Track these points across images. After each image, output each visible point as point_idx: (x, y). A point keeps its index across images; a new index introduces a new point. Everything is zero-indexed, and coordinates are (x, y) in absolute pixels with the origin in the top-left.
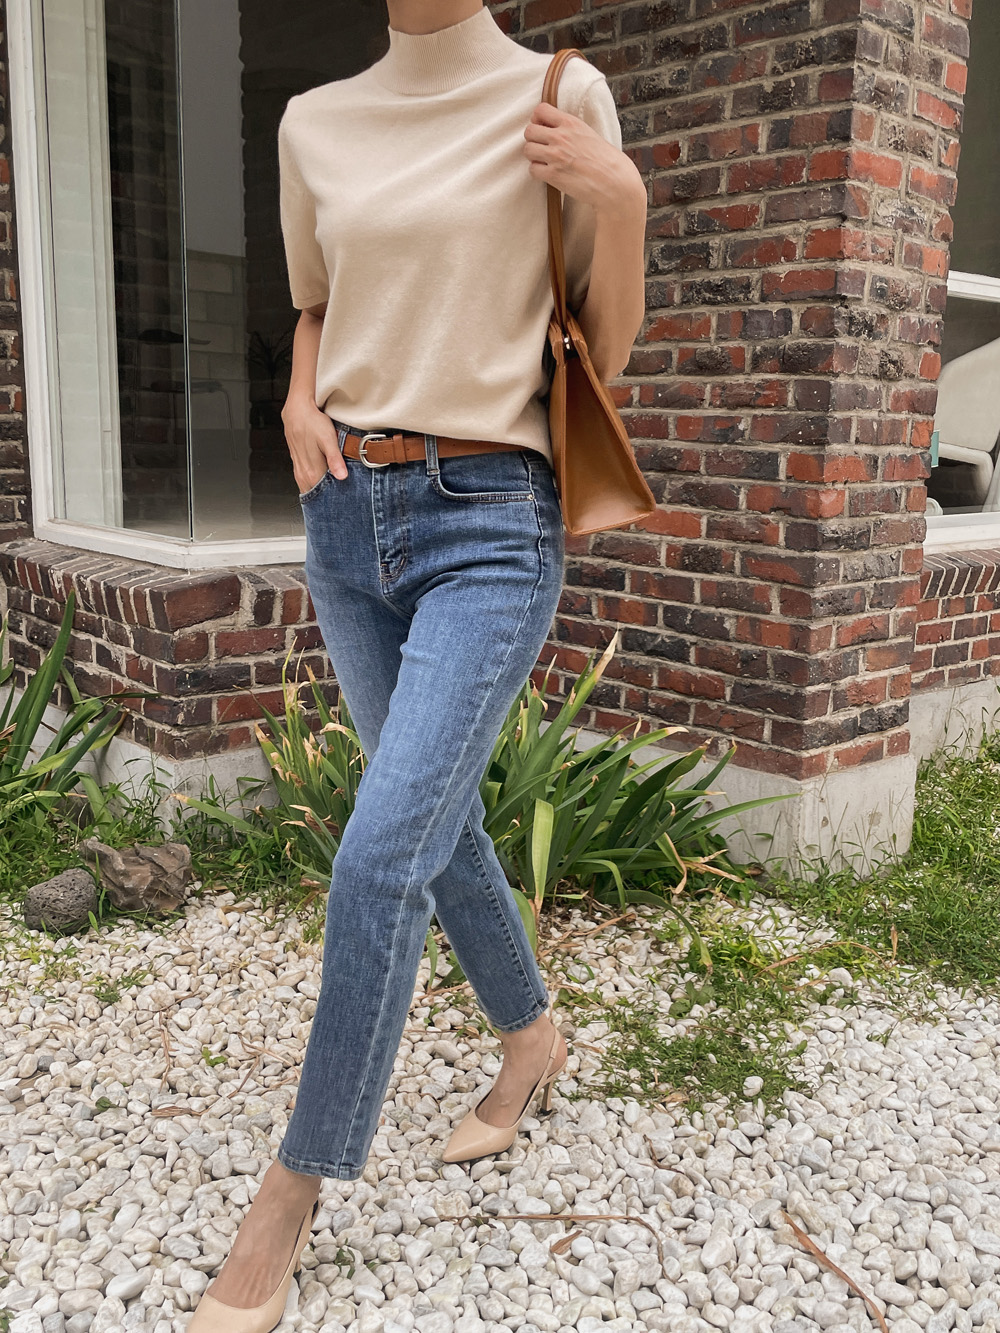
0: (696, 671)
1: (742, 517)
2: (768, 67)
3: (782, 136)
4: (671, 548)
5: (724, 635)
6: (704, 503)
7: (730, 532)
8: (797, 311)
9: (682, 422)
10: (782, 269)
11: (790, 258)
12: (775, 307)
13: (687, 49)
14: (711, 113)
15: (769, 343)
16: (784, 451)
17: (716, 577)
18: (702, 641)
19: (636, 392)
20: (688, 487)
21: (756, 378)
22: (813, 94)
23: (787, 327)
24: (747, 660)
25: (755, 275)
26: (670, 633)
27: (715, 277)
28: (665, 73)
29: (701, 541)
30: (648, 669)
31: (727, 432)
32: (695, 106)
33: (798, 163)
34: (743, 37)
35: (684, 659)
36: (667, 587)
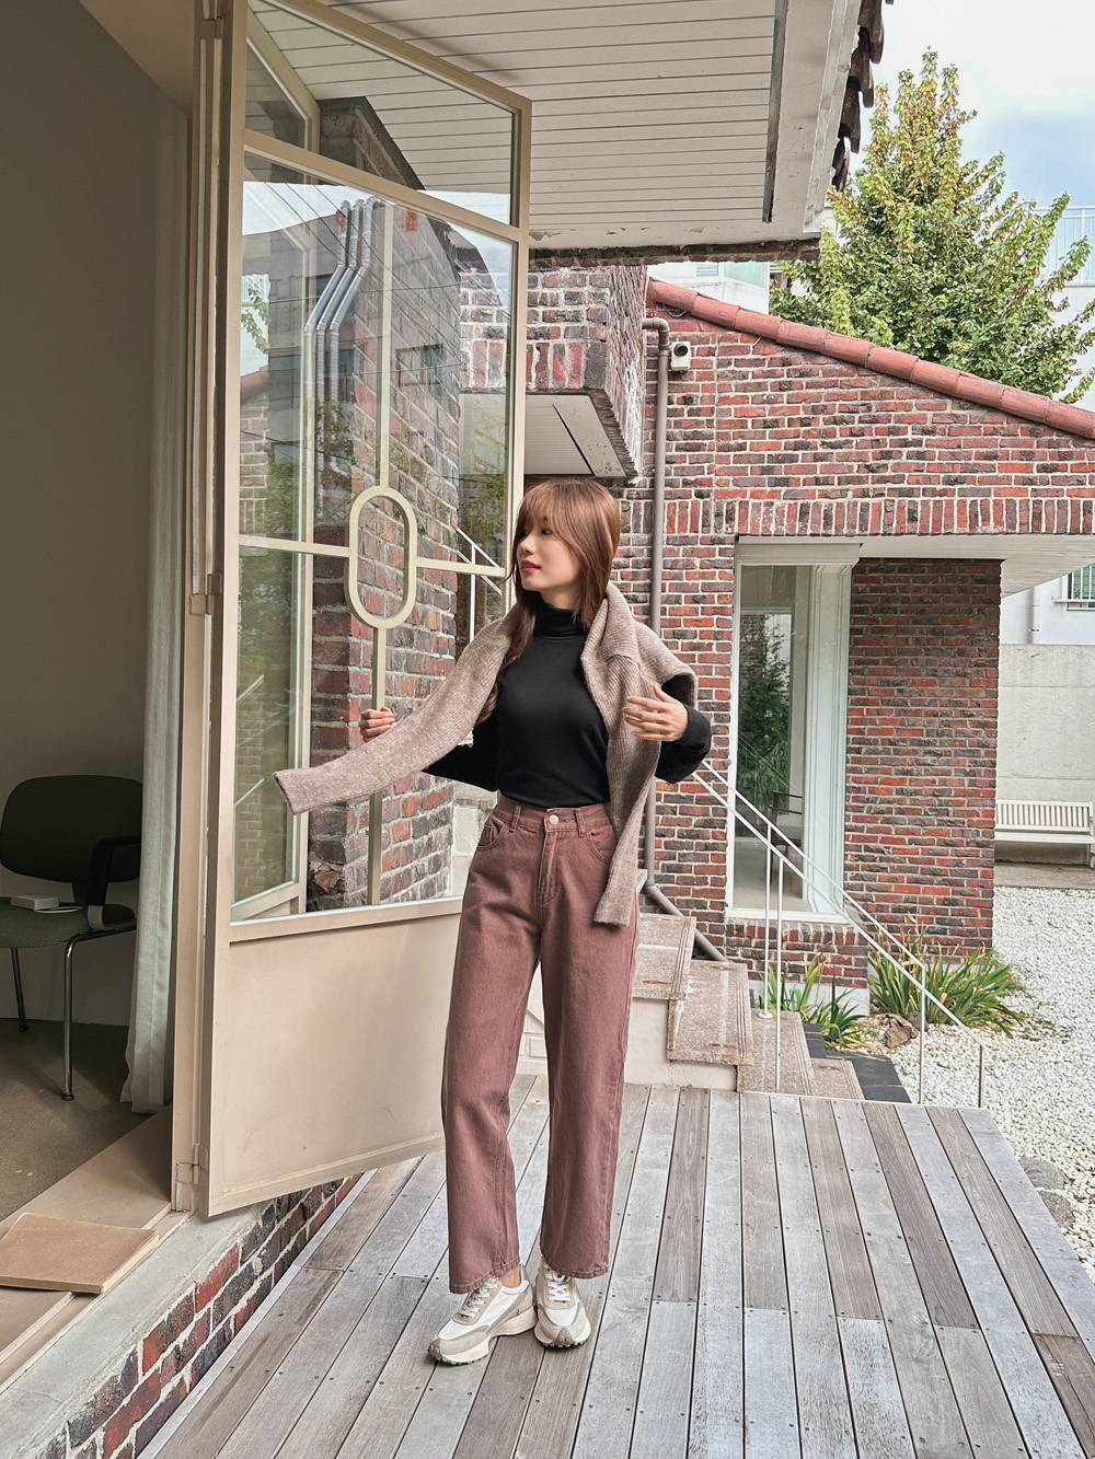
0: (950, 937)
1: (966, 889)
2: (967, 764)
3: (972, 783)
4: (938, 899)
5: (961, 925)
6: (951, 885)
7: (961, 894)
8: (981, 831)
9: (939, 860)
10: (976, 819)
11: (978, 816)
12: (973, 829)
13: (936, 754)
14: (948, 773)
15: (972, 839)
16: (980, 870)
17: (957, 907)
18: (952, 928)
19: (920, 851)
20: (943, 880)
21: (968, 849)
22: (983, 774)
23: (978, 835)
24: (970, 932)
25: (966, 820)
26: (939, 926)
27: (952, 819)
28: (929, 759)
29: (951, 896)
30: (930, 938)
31: (959, 864)
32: (941, 770)
33: (980, 791)
34: (957, 755)
35: (945, 934)
36: (936, 911)
